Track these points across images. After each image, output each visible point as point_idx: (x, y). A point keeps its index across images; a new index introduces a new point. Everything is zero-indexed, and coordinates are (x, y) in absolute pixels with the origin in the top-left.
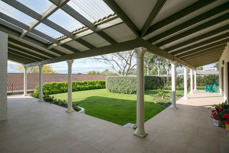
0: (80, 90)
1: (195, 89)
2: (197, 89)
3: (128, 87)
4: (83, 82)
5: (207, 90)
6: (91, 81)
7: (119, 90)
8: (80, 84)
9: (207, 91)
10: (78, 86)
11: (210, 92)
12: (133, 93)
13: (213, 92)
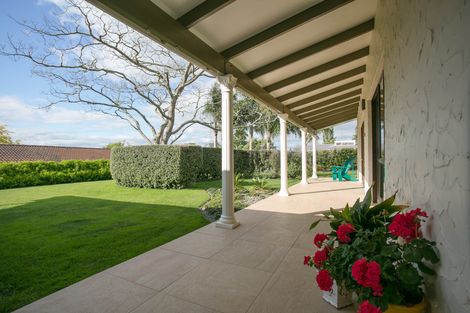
0: (51, 184)
1: (314, 176)
2: (318, 175)
3: (157, 172)
4: (64, 162)
5: (335, 176)
6: (87, 161)
7: (138, 178)
8: (50, 168)
9: (335, 179)
10: (46, 173)
11: (340, 180)
12: (171, 186)
13: (347, 180)
